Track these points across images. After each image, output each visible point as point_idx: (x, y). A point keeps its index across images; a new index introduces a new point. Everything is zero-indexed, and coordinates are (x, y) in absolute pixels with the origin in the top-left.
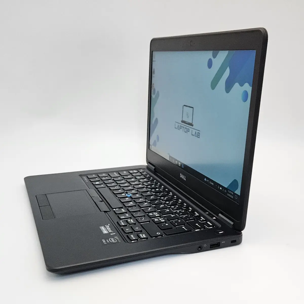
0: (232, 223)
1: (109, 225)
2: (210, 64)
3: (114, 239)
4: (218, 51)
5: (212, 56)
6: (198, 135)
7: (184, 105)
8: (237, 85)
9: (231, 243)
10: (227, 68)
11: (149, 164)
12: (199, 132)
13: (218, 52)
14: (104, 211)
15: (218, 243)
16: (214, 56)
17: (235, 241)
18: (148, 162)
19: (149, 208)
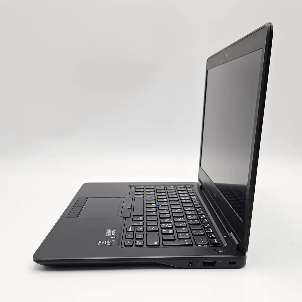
0: (237, 243)
1: (117, 229)
3: (110, 242)
9: (230, 264)
11: (199, 182)
14: (123, 217)
15: (214, 261)
17: (234, 263)
18: (199, 180)
19: (167, 220)
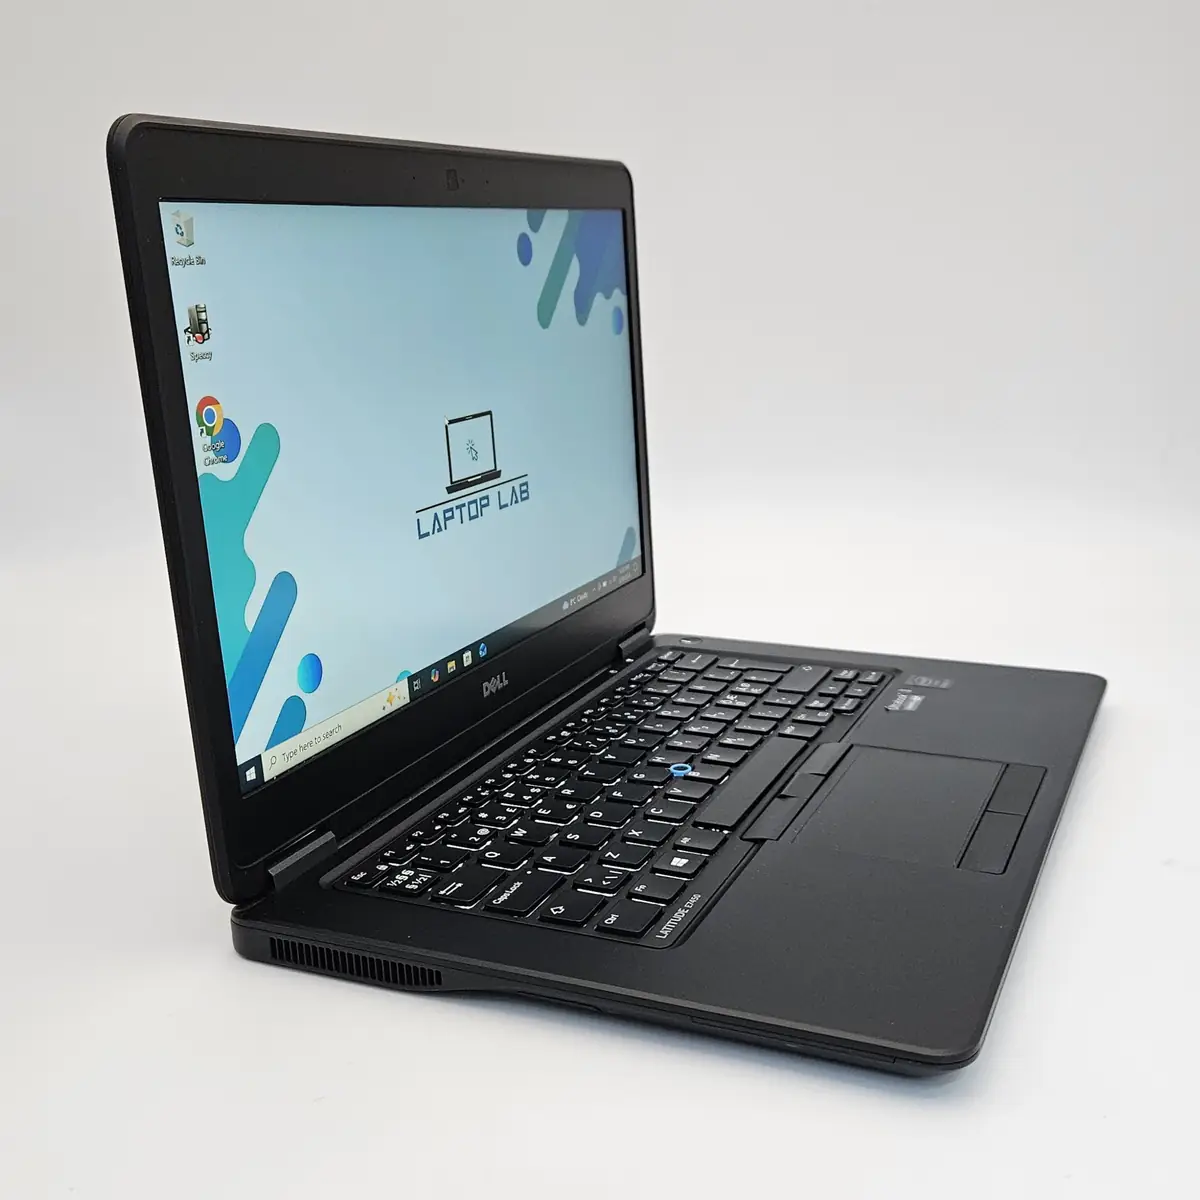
2: (525, 252)
4: (542, 210)
5: (528, 225)
6: (522, 492)
7: (451, 422)
8: (599, 298)
10: (571, 261)
12: (523, 480)
13: (542, 217)
16: (535, 226)
